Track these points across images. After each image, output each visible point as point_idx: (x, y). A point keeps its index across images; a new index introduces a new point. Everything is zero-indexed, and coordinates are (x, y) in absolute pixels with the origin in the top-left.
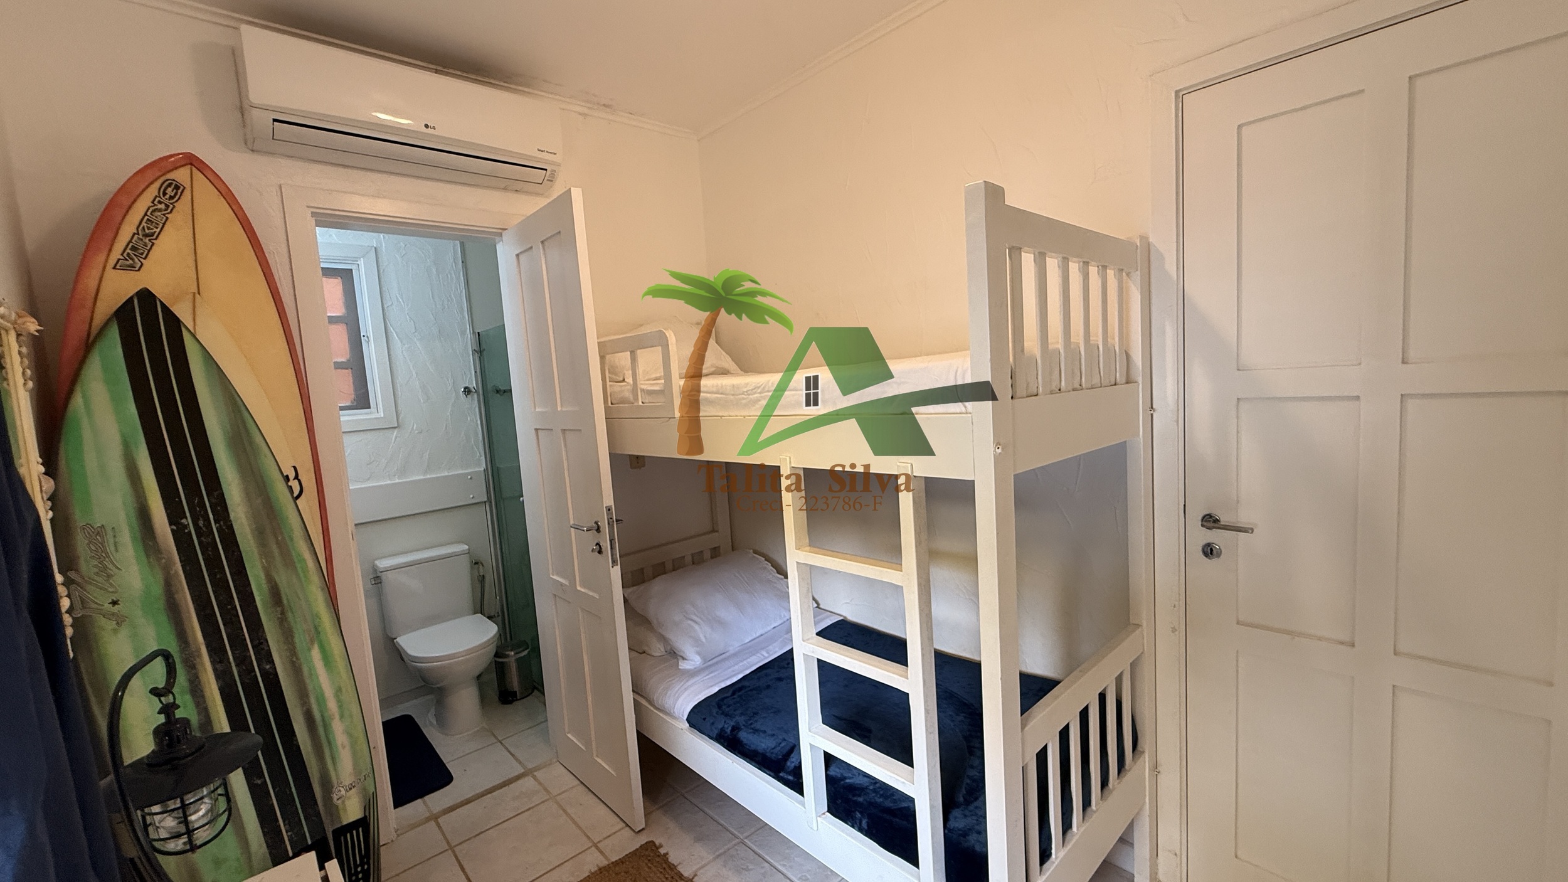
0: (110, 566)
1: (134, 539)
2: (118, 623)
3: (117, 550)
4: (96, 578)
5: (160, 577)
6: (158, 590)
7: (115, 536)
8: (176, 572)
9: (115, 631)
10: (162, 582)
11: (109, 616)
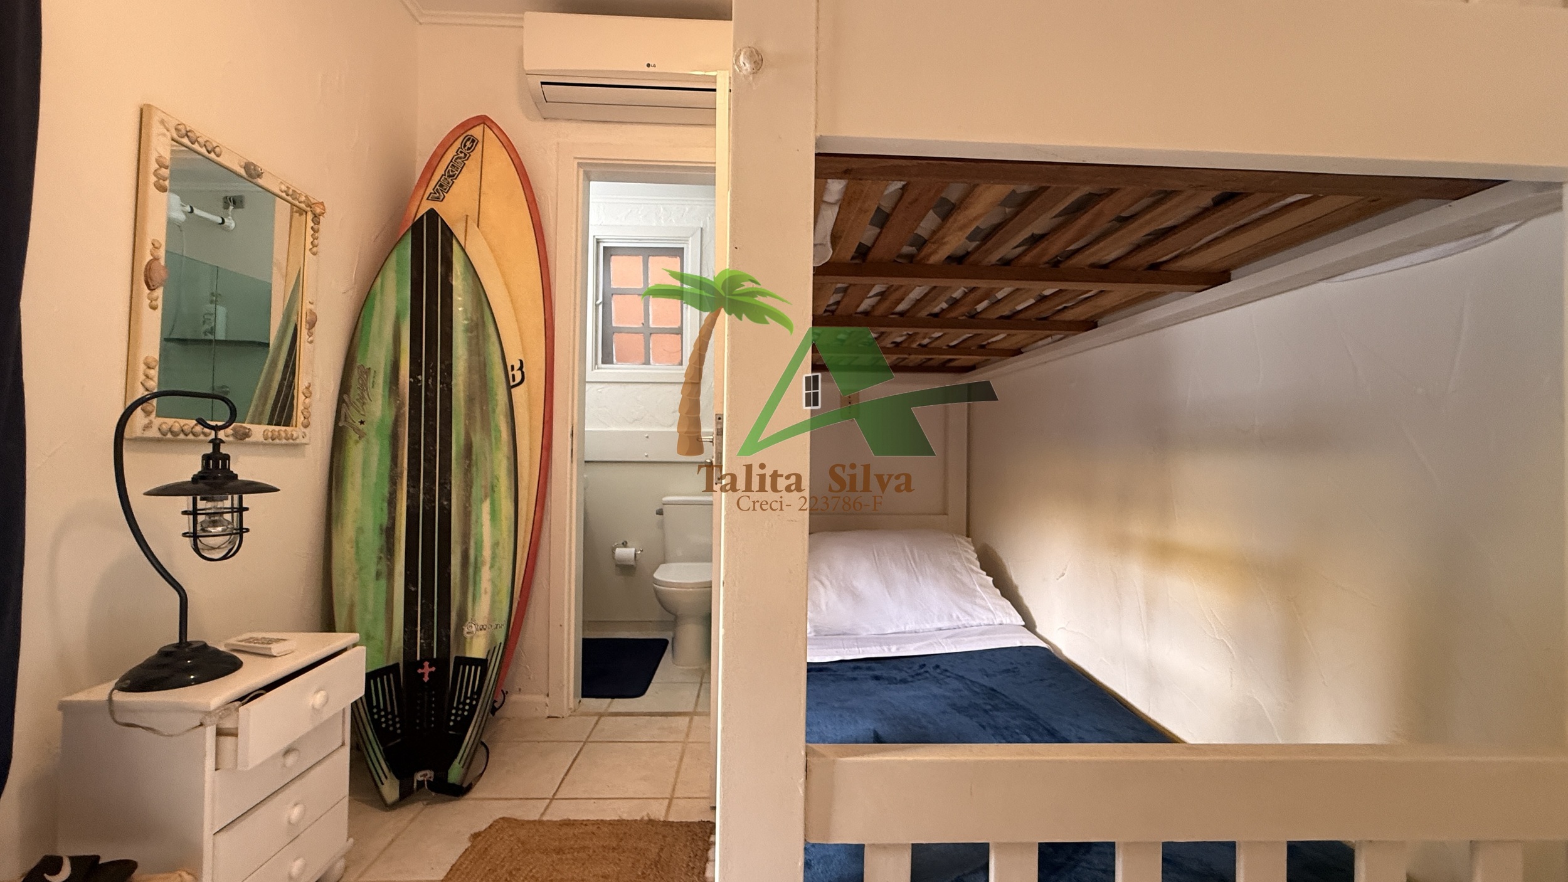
0: (366, 396)
1: (385, 382)
2: (359, 437)
3: (373, 387)
4: (357, 403)
5: (393, 413)
6: (389, 421)
7: (374, 377)
8: (405, 412)
9: (357, 442)
10: (393, 418)
11: (357, 431)
